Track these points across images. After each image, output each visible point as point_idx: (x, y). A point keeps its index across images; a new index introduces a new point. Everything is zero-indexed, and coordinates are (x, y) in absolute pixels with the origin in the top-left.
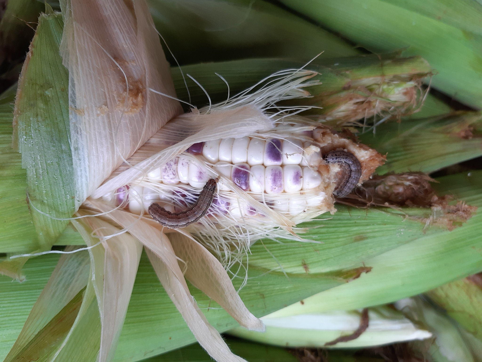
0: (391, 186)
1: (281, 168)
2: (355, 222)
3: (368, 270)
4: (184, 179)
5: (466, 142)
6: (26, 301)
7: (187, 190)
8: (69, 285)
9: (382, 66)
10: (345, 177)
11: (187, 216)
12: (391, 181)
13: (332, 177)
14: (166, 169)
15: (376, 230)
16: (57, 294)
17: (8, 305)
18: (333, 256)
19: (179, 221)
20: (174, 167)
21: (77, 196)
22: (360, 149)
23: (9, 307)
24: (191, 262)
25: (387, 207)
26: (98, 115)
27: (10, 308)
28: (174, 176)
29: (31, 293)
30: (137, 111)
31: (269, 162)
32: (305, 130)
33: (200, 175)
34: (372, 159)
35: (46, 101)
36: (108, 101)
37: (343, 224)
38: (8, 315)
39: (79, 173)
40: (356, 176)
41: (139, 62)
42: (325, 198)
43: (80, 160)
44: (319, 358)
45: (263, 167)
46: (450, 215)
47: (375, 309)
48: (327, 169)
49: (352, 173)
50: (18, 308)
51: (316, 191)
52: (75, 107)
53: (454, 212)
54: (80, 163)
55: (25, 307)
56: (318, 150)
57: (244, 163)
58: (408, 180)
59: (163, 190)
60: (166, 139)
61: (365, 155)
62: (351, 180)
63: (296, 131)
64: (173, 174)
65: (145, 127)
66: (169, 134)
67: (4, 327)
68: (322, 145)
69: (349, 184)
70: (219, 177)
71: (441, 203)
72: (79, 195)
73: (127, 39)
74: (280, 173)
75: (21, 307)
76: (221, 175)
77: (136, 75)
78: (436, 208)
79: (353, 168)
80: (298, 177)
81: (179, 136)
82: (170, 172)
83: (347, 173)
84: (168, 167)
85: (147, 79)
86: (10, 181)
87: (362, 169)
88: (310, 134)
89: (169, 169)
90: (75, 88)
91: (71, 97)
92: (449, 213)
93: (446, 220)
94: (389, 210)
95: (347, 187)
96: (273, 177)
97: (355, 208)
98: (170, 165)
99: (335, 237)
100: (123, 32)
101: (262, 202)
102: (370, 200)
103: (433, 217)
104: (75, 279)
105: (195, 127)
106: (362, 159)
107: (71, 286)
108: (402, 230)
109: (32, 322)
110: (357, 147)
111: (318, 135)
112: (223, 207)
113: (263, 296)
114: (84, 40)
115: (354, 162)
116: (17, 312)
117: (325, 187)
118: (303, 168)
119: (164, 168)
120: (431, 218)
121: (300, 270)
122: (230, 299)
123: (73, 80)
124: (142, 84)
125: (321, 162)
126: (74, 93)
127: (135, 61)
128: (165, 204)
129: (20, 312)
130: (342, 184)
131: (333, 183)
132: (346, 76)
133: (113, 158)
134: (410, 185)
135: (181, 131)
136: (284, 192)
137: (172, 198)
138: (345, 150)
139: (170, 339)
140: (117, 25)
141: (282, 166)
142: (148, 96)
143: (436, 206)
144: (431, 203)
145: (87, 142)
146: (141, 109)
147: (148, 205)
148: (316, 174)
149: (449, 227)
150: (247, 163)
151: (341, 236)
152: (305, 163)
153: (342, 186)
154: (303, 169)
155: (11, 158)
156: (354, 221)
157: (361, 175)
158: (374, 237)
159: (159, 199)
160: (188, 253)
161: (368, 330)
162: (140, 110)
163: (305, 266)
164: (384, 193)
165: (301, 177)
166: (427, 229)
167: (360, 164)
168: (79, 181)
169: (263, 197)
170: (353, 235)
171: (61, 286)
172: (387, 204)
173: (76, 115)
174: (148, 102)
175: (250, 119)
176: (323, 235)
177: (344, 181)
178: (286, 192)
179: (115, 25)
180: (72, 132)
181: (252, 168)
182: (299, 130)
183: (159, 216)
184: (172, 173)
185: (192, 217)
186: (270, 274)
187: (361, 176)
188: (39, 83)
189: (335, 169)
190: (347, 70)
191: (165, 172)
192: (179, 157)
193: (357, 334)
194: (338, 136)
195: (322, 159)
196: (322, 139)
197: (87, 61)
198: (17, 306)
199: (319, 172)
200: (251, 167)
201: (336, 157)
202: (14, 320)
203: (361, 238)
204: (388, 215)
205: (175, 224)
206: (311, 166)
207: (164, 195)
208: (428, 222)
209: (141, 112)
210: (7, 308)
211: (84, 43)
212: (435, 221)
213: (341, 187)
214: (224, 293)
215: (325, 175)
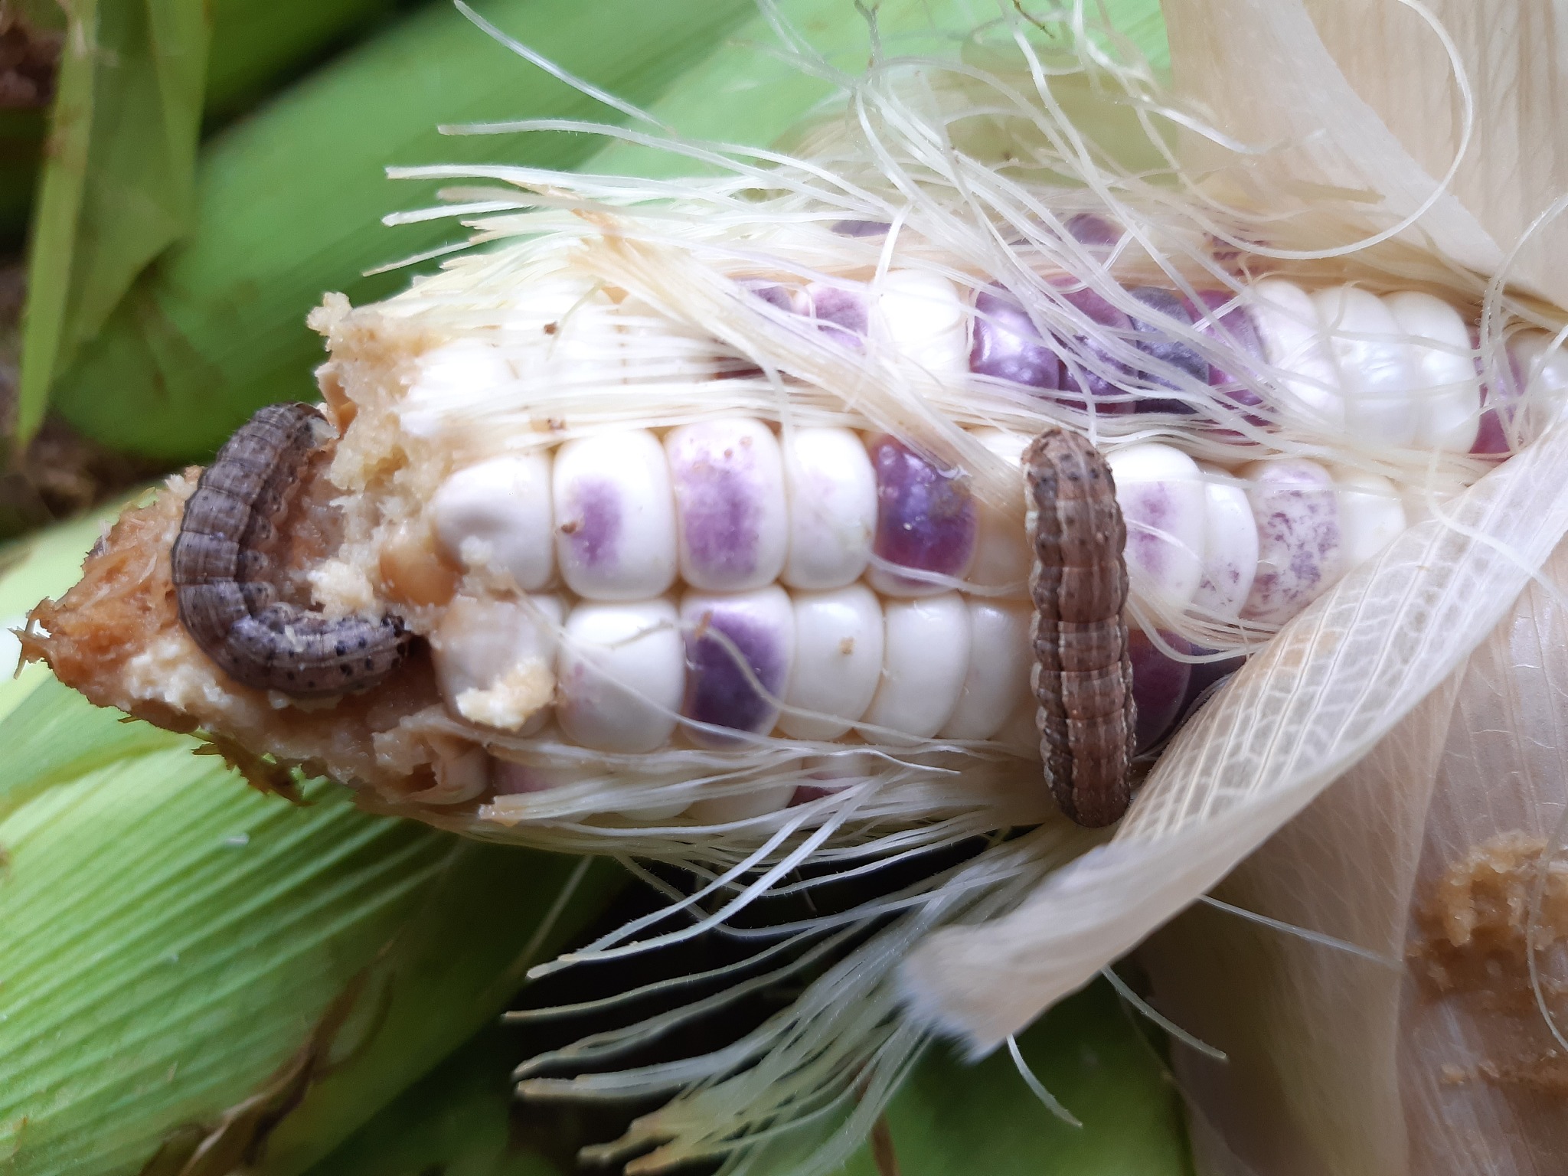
1: (693, 577)
10: (273, 532)
13: (353, 527)
14: (1323, 548)
20: (1279, 560)
28: (1282, 508)
30: (1477, 860)
31: (762, 612)
42: (397, 396)
45: (796, 579)
49: (229, 561)
56: (469, 703)
61: (157, 672)
62: (239, 516)
64: (1287, 521)
68: (433, 721)
69: (249, 494)
79: (229, 595)
80: (586, 527)
82: (1303, 530)
83: (265, 562)
84: (1310, 556)
87: (166, 584)
89: (1307, 548)
95: (259, 476)
98: (1298, 570)
111: (457, 771)
115: (220, 633)
117: (398, 467)
118: (553, 586)
119: (1332, 554)
125: (438, 624)
130: (289, 492)
131: (349, 492)
136: (661, 434)
138: (279, 702)
142: (1399, 927)
146: (1451, 867)
148: (471, 547)
150: (884, 600)
152: (543, 612)
153: (291, 479)
154: (557, 577)
157: (173, 550)
162: (1456, 857)
167: (182, 617)
177: (278, 509)
178: (651, 430)
184: (1295, 526)
187: (169, 537)
189: (339, 582)
191: (1328, 529)
192: (1248, 613)
195: (436, 643)
196: (432, 754)
199: (453, 563)
201: (344, 659)
206: (502, 595)
209: (1450, 848)
213: (292, 472)
215: (406, 540)
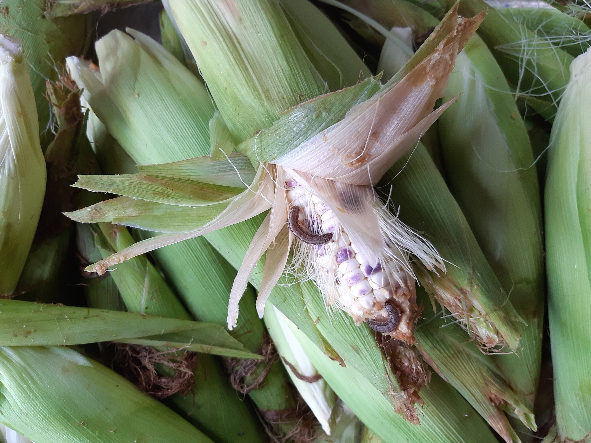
0: (405, 355)
1: (364, 278)
2: (364, 342)
3: (342, 364)
4: (323, 218)
5: (487, 402)
6: (199, 146)
7: (317, 223)
8: (225, 171)
9: (495, 310)
10: (382, 322)
11: (301, 234)
12: (409, 354)
13: (377, 314)
14: (324, 204)
15: (367, 358)
16: (215, 167)
17: (191, 135)
18: (334, 336)
19: (295, 231)
21: (277, 161)
22: (406, 324)
23: (190, 136)
24: (279, 246)
25: (386, 359)
26: (329, 150)
27: (189, 138)
28: (322, 211)
29: (206, 146)
30: (349, 167)
31: (363, 269)
32: (399, 282)
33: (331, 228)
34: (404, 335)
35: (319, 116)
36: (342, 149)
37: (359, 333)
38: (185, 139)
39: (290, 156)
40: (386, 329)
41: (384, 147)
43: (298, 153)
44: (271, 357)
45: (358, 266)
46: (404, 406)
47: (326, 384)
48: (381, 308)
49: (387, 326)
50: (193, 143)
51: (362, 308)
52: (326, 134)
53: (407, 408)
54: (296, 154)
55: (196, 148)
57: (354, 252)
58: (416, 367)
59: (310, 209)
60: (344, 192)
61: (404, 329)
62: (381, 327)
63: (395, 276)
65: (342, 177)
66: (348, 192)
67: (176, 141)
68: (395, 297)
70: (335, 241)
71: (409, 397)
72: (278, 162)
73: (394, 131)
74: (359, 279)
75: (194, 145)
76: (338, 241)
77: (373, 151)
78: (404, 395)
79: (390, 325)
80: (363, 292)
81: (350, 199)
83: (385, 322)
85: (374, 160)
86: (263, 110)
88: (398, 287)
89: (325, 206)
90: (337, 127)
91: (330, 129)
92: (405, 405)
93: (399, 405)
94: (385, 361)
95: (377, 326)
96: (354, 276)
97: (374, 337)
98: (327, 205)
99: (347, 332)
100: (398, 126)
101: (335, 277)
102: (385, 345)
103: (397, 395)
104: (230, 173)
105: (362, 206)
106: (400, 329)
107: (225, 173)
108: (377, 376)
109: (190, 164)
110: (407, 322)
111: (400, 292)
112: (319, 252)
113: (285, 301)
114: (371, 113)
115: (395, 324)
116: (189, 144)
117: (368, 312)
119: (324, 202)
120: (396, 394)
121: (315, 319)
122: (267, 287)
123: (341, 124)
124: (369, 158)
125: (382, 302)
126: (333, 129)
127: (382, 145)
128: (302, 213)
129: (190, 146)
131: (375, 316)
132: (472, 287)
133: (311, 170)
134: (413, 369)
135: (355, 198)
136: (350, 287)
137: (308, 217)
139: (228, 253)
140: (400, 119)
141: (366, 278)
142: (363, 168)
143: (405, 394)
144: (407, 390)
145: (310, 152)
146: (352, 169)
147: (296, 204)
148: (371, 303)
149: (397, 409)
150: (356, 254)
151: (350, 336)
152: (375, 292)
153: (376, 322)
154: (370, 292)
155: (277, 102)
156: (364, 340)
157: (390, 332)
158: (362, 359)
159: (304, 208)
160: (284, 240)
161: (308, 383)
163: (318, 319)
164: (399, 353)
165: (364, 295)
166: (387, 394)
168: (286, 158)
169: (339, 275)
170: (355, 344)
171: (222, 166)
172: (389, 358)
173: (321, 137)
174: (359, 170)
175: (371, 251)
176: (344, 323)
177: (380, 323)
178: (350, 289)
179: (398, 119)
180: (310, 140)
181: (354, 259)
182: (397, 277)
183: (292, 218)
184: (323, 209)
185: (302, 237)
186: (301, 299)
188: (326, 106)
189: (384, 313)
190: (478, 285)
191: (321, 204)
193: (301, 377)
194: (409, 305)
195: (385, 302)
196: (400, 295)
197: (358, 125)
198: (193, 141)
199: (374, 304)
200: (355, 257)
201: (391, 311)
202: (184, 145)
203: (356, 350)
204: (381, 363)
205: (292, 229)
206: (375, 298)
207: (307, 210)
208: (391, 392)
209: (349, 170)
210: (188, 136)
211: (368, 115)
212: (395, 397)
214: (269, 281)
215: (375, 309)
